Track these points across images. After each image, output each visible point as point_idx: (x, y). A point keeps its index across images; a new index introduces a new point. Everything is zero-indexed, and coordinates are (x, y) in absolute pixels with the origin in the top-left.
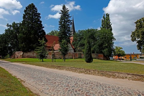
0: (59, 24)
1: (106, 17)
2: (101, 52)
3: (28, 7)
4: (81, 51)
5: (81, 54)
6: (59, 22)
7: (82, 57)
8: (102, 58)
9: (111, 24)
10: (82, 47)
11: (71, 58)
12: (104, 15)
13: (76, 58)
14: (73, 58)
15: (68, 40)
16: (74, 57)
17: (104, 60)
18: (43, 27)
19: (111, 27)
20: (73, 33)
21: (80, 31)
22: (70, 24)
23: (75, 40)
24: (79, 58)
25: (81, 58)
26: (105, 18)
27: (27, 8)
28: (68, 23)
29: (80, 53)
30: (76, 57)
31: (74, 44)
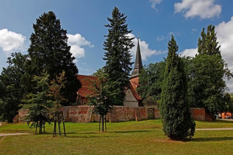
0: (104, 47)
1: (208, 34)
2: (201, 105)
3: (40, 18)
4: (154, 103)
5: (154, 109)
6: (105, 43)
7: (156, 116)
8: (203, 117)
9: (220, 46)
10: (157, 95)
11: (130, 120)
12: (204, 29)
13: (143, 120)
14: (134, 120)
15: (123, 81)
16: (138, 116)
17: (206, 120)
18: (74, 58)
19: (219, 52)
20: (138, 71)
21: (153, 65)
22: (128, 47)
23: (142, 83)
24: (149, 118)
25: (154, 118)
26: (206, 34)
27: (38, 21)
28: (125, 47)
29: (152, 107)
30: (143, 117)
31: (140, 92)
